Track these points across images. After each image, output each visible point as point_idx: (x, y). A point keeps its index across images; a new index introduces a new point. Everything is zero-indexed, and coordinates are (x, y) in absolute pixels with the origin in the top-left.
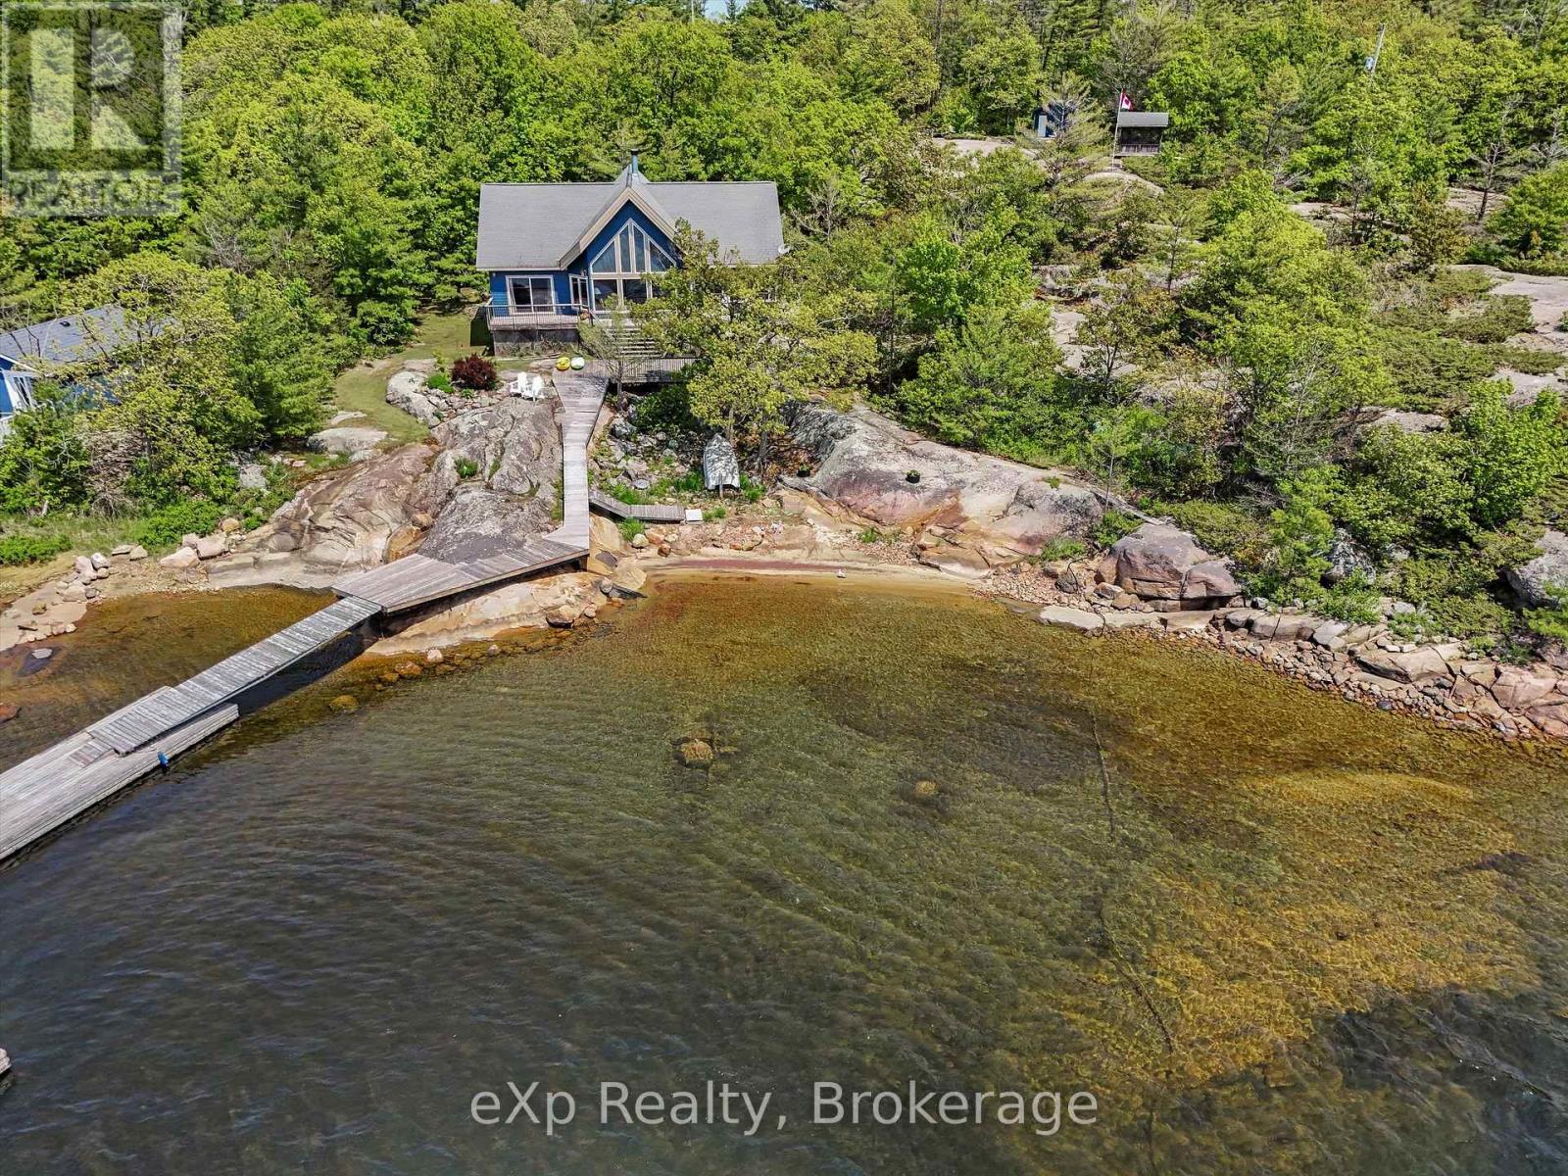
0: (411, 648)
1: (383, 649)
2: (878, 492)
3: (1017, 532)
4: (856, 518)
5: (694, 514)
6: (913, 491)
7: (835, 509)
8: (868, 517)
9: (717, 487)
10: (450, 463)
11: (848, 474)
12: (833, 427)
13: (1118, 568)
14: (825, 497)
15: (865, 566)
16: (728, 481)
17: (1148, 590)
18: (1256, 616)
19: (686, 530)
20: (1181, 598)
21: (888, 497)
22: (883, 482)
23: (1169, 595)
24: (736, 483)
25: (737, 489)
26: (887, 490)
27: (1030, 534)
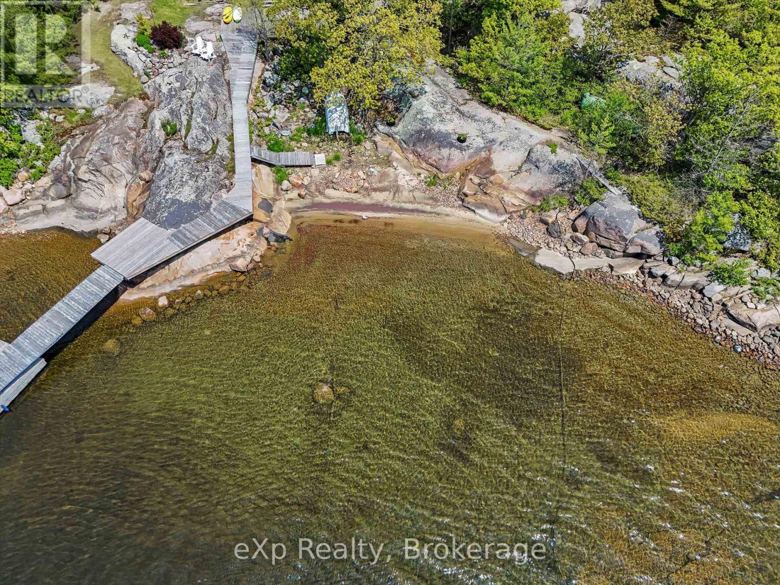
0: (147, 295)
1: (129, 296)
2: (439, 147)
3: (526, 187)
4: (424, 165)
5: (320, 159)
6: (461, 149)
7: (411, 156)
8: (431, 165)
9: (335, 132)
10: (158, 125)
11: (419, 132)
12: (411, 86)
13: (587, 224)
14: (405, 146)
15: (428, 208)
16: (342, 129)
17: (604, 242)
18: (670, 271)
19: (315, 172)
20: (624, 252)
21: (445, 152)
22: (442, 140)
23: (617, 249)
24: (347, 130)
25: (348, 134)
26: (445, 147)
27: (534, 189)
